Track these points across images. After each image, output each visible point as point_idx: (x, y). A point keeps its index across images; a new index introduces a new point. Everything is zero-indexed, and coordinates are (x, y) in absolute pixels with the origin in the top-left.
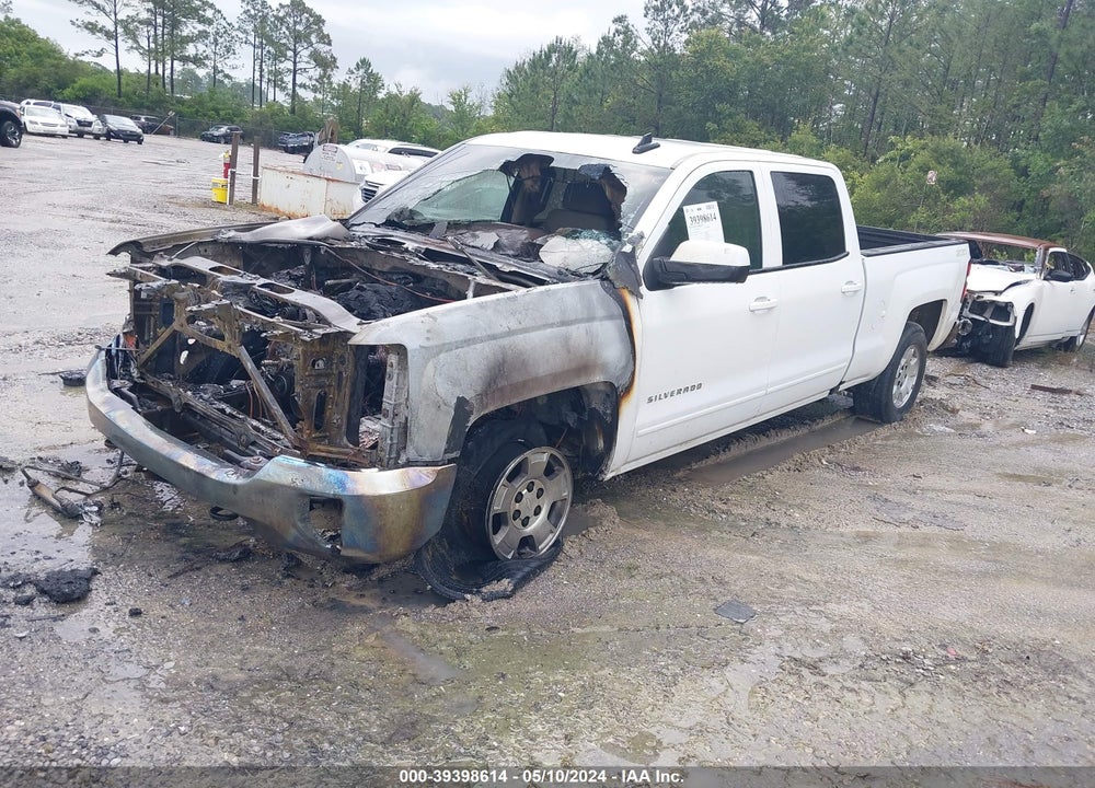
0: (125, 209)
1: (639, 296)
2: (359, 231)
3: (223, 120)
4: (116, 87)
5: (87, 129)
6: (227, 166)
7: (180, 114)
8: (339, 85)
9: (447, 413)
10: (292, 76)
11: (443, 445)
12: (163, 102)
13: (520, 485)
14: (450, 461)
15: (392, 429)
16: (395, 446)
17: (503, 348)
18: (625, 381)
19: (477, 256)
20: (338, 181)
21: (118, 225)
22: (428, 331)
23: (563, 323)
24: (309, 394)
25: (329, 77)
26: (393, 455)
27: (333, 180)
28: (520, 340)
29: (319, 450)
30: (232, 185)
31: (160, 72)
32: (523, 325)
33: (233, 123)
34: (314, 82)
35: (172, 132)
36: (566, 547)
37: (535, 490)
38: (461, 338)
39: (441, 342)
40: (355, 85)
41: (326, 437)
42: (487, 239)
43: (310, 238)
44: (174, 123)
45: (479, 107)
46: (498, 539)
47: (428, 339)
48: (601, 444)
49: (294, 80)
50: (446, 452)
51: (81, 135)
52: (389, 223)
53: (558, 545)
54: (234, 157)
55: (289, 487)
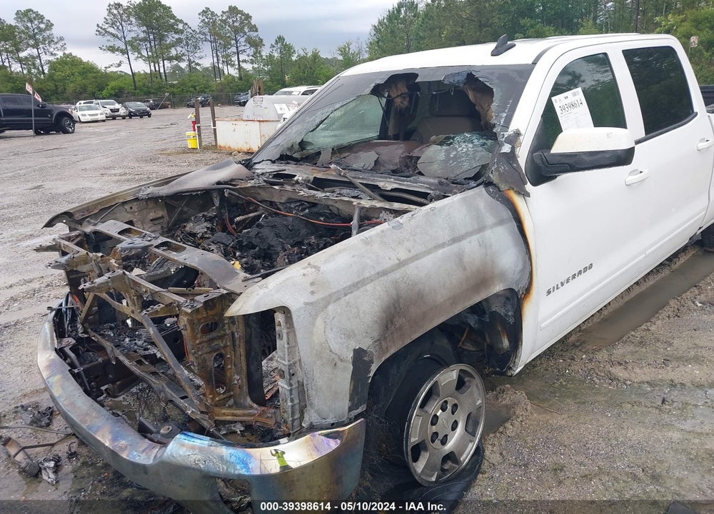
0: (131, 164)
1: (526, 195)
2: (260, 168)
3: (199, 92)
4: (133, 84)
5: (116, 114)
6: (194, 123)
7: (173, 94)
8: (266, 56)
9: (345, 369)
10: (236, 57)
11: (346, 403)
12: (160, 88)
13: (434, 408)
14: (356, 418)
15: (291, 390)
16: (297, 407)
17: (396, 282)
18: (524, 283)
19: (359, 178)
20: (267, 121)
21: (124, 177)
22: (312, 284)
23: (455, 240)
24: (204, 361)
25: (260, 53)
26: (297, 416)
27: (263, 121)
28: (413, 270)
29: (224, 414)
30: (200, 135)
31: (157, 69)
32: (413, 253)
33: (205, 93)
34: (251, 58)
35: (169, 106)
36: (487, 453)
37: (449, 407)
38: (349, 284)
39: (327, 294)
40: (276, 55)
41: (230, 397)
42: (367, 158)
43: (219, 183)
44: (170, 100)
45: (359, 53)
46: (419, 467)
47: (313, 293)
48: (506, 343)
49: (238, 58)
50: (350, 409)
51: (114, 118)
52: (284, 158)
53: (479, 452)
54: (197, 116)
55: (194, 469)
